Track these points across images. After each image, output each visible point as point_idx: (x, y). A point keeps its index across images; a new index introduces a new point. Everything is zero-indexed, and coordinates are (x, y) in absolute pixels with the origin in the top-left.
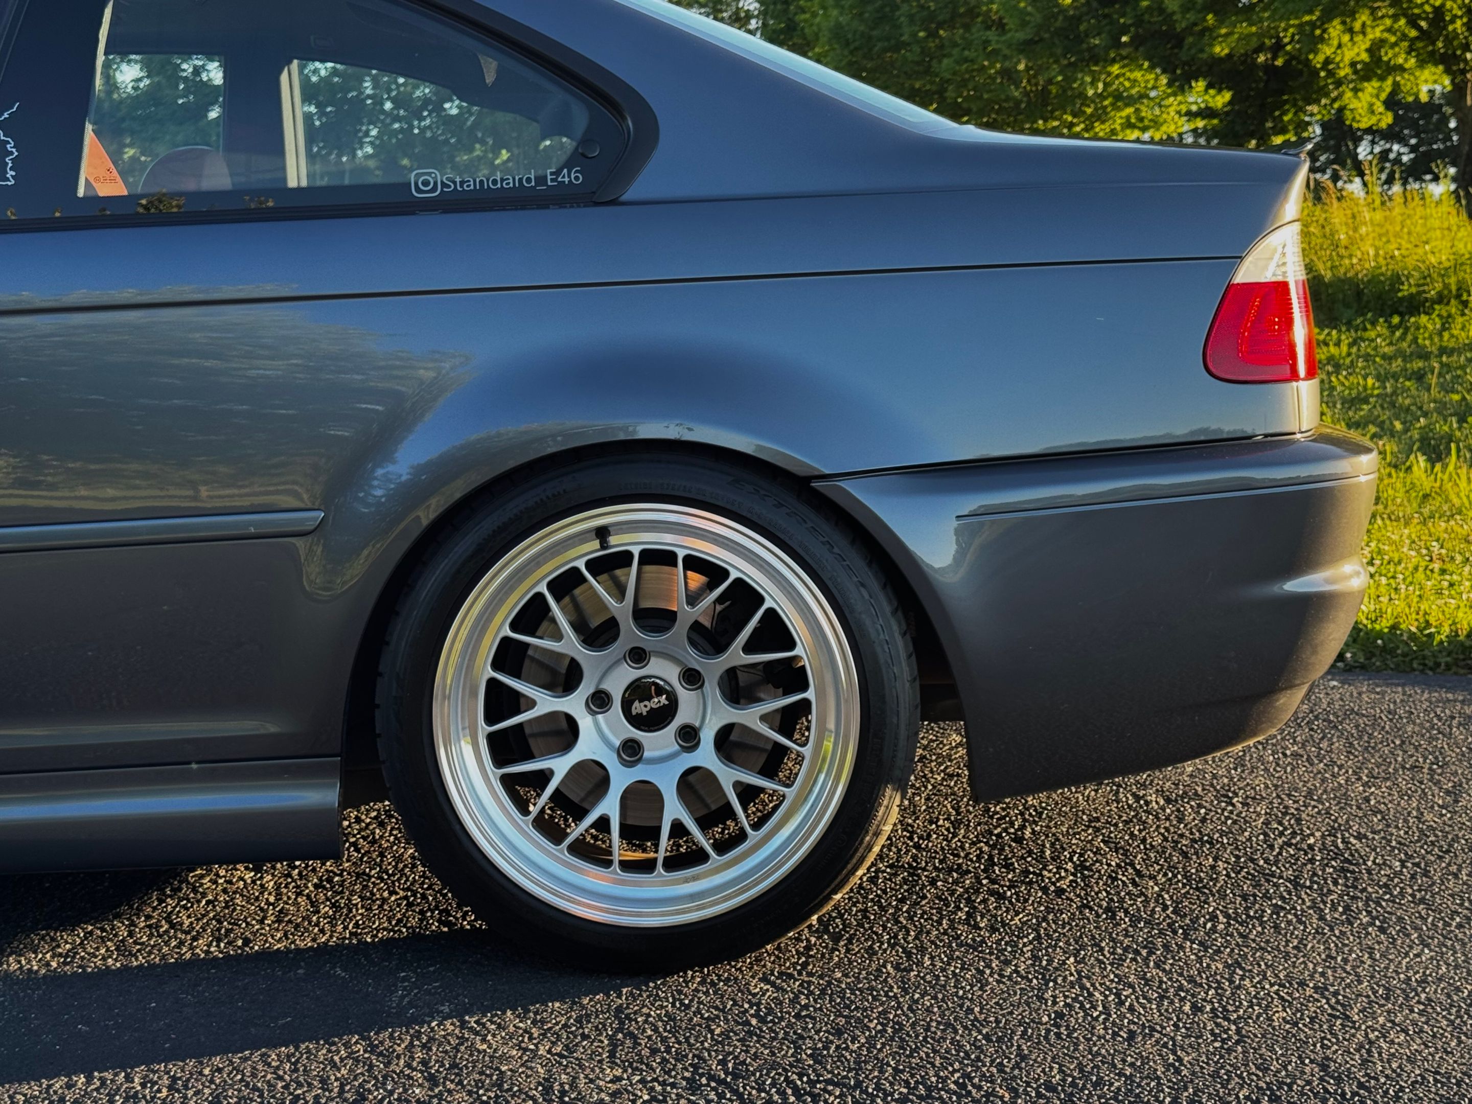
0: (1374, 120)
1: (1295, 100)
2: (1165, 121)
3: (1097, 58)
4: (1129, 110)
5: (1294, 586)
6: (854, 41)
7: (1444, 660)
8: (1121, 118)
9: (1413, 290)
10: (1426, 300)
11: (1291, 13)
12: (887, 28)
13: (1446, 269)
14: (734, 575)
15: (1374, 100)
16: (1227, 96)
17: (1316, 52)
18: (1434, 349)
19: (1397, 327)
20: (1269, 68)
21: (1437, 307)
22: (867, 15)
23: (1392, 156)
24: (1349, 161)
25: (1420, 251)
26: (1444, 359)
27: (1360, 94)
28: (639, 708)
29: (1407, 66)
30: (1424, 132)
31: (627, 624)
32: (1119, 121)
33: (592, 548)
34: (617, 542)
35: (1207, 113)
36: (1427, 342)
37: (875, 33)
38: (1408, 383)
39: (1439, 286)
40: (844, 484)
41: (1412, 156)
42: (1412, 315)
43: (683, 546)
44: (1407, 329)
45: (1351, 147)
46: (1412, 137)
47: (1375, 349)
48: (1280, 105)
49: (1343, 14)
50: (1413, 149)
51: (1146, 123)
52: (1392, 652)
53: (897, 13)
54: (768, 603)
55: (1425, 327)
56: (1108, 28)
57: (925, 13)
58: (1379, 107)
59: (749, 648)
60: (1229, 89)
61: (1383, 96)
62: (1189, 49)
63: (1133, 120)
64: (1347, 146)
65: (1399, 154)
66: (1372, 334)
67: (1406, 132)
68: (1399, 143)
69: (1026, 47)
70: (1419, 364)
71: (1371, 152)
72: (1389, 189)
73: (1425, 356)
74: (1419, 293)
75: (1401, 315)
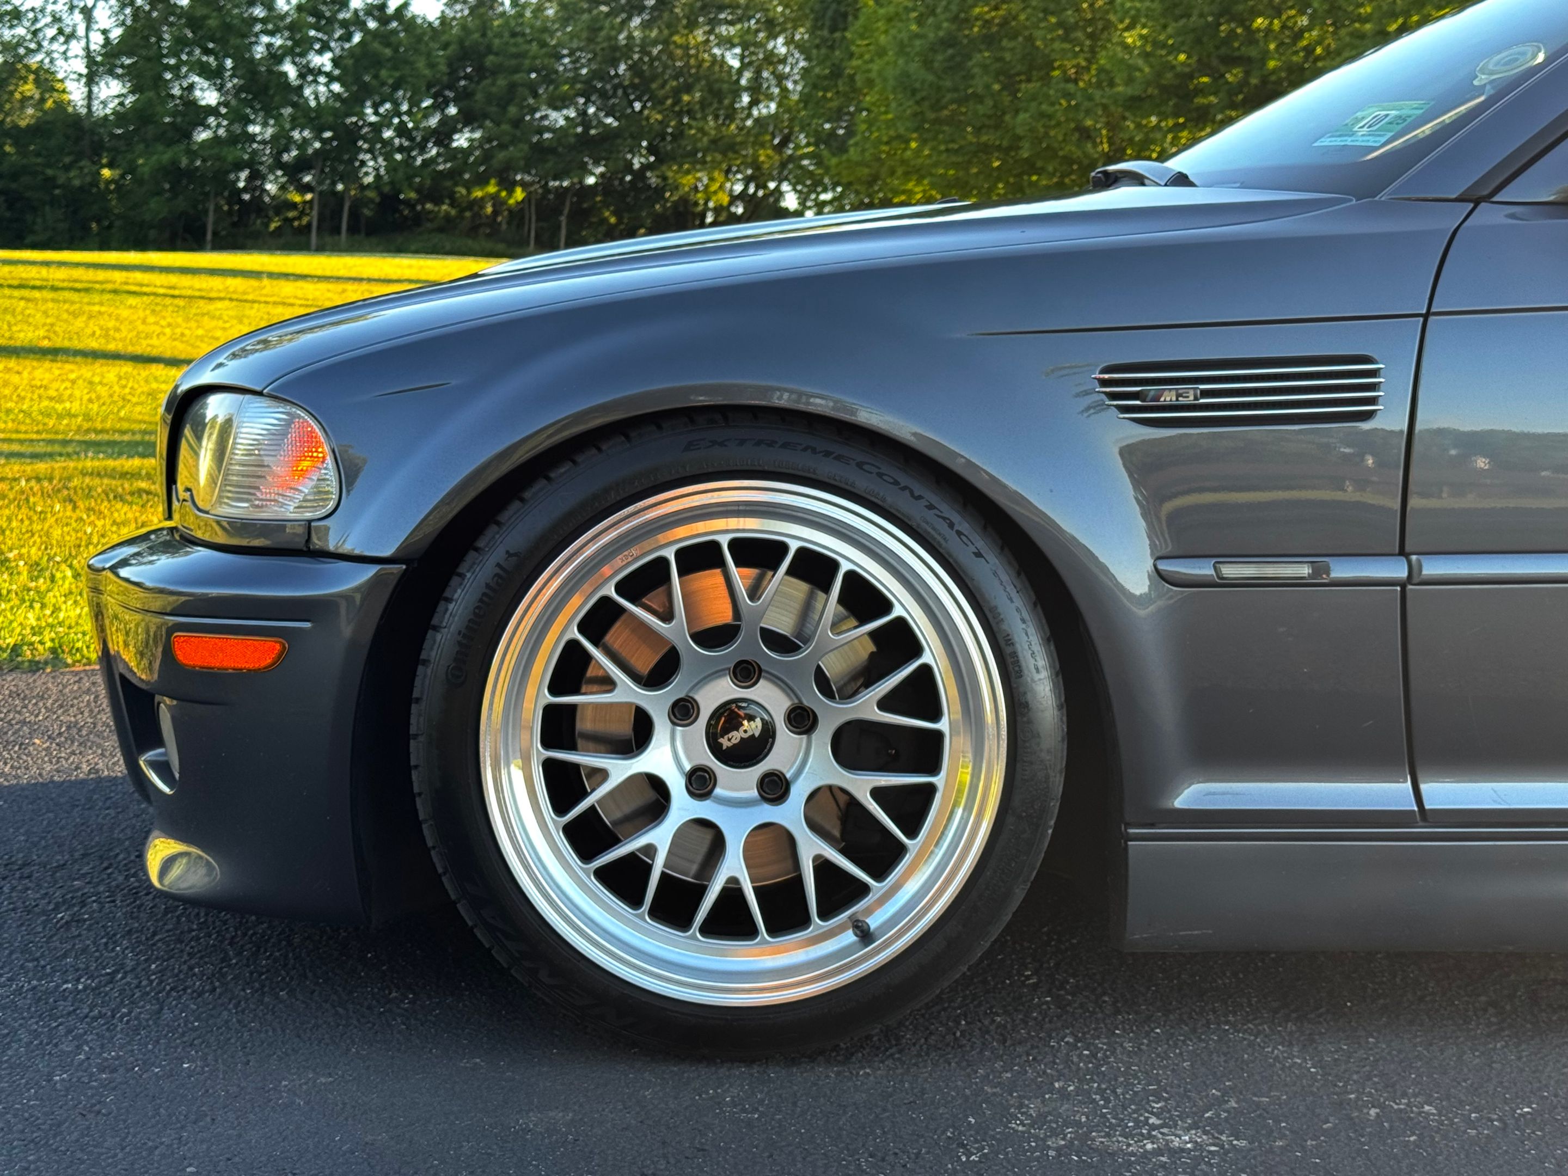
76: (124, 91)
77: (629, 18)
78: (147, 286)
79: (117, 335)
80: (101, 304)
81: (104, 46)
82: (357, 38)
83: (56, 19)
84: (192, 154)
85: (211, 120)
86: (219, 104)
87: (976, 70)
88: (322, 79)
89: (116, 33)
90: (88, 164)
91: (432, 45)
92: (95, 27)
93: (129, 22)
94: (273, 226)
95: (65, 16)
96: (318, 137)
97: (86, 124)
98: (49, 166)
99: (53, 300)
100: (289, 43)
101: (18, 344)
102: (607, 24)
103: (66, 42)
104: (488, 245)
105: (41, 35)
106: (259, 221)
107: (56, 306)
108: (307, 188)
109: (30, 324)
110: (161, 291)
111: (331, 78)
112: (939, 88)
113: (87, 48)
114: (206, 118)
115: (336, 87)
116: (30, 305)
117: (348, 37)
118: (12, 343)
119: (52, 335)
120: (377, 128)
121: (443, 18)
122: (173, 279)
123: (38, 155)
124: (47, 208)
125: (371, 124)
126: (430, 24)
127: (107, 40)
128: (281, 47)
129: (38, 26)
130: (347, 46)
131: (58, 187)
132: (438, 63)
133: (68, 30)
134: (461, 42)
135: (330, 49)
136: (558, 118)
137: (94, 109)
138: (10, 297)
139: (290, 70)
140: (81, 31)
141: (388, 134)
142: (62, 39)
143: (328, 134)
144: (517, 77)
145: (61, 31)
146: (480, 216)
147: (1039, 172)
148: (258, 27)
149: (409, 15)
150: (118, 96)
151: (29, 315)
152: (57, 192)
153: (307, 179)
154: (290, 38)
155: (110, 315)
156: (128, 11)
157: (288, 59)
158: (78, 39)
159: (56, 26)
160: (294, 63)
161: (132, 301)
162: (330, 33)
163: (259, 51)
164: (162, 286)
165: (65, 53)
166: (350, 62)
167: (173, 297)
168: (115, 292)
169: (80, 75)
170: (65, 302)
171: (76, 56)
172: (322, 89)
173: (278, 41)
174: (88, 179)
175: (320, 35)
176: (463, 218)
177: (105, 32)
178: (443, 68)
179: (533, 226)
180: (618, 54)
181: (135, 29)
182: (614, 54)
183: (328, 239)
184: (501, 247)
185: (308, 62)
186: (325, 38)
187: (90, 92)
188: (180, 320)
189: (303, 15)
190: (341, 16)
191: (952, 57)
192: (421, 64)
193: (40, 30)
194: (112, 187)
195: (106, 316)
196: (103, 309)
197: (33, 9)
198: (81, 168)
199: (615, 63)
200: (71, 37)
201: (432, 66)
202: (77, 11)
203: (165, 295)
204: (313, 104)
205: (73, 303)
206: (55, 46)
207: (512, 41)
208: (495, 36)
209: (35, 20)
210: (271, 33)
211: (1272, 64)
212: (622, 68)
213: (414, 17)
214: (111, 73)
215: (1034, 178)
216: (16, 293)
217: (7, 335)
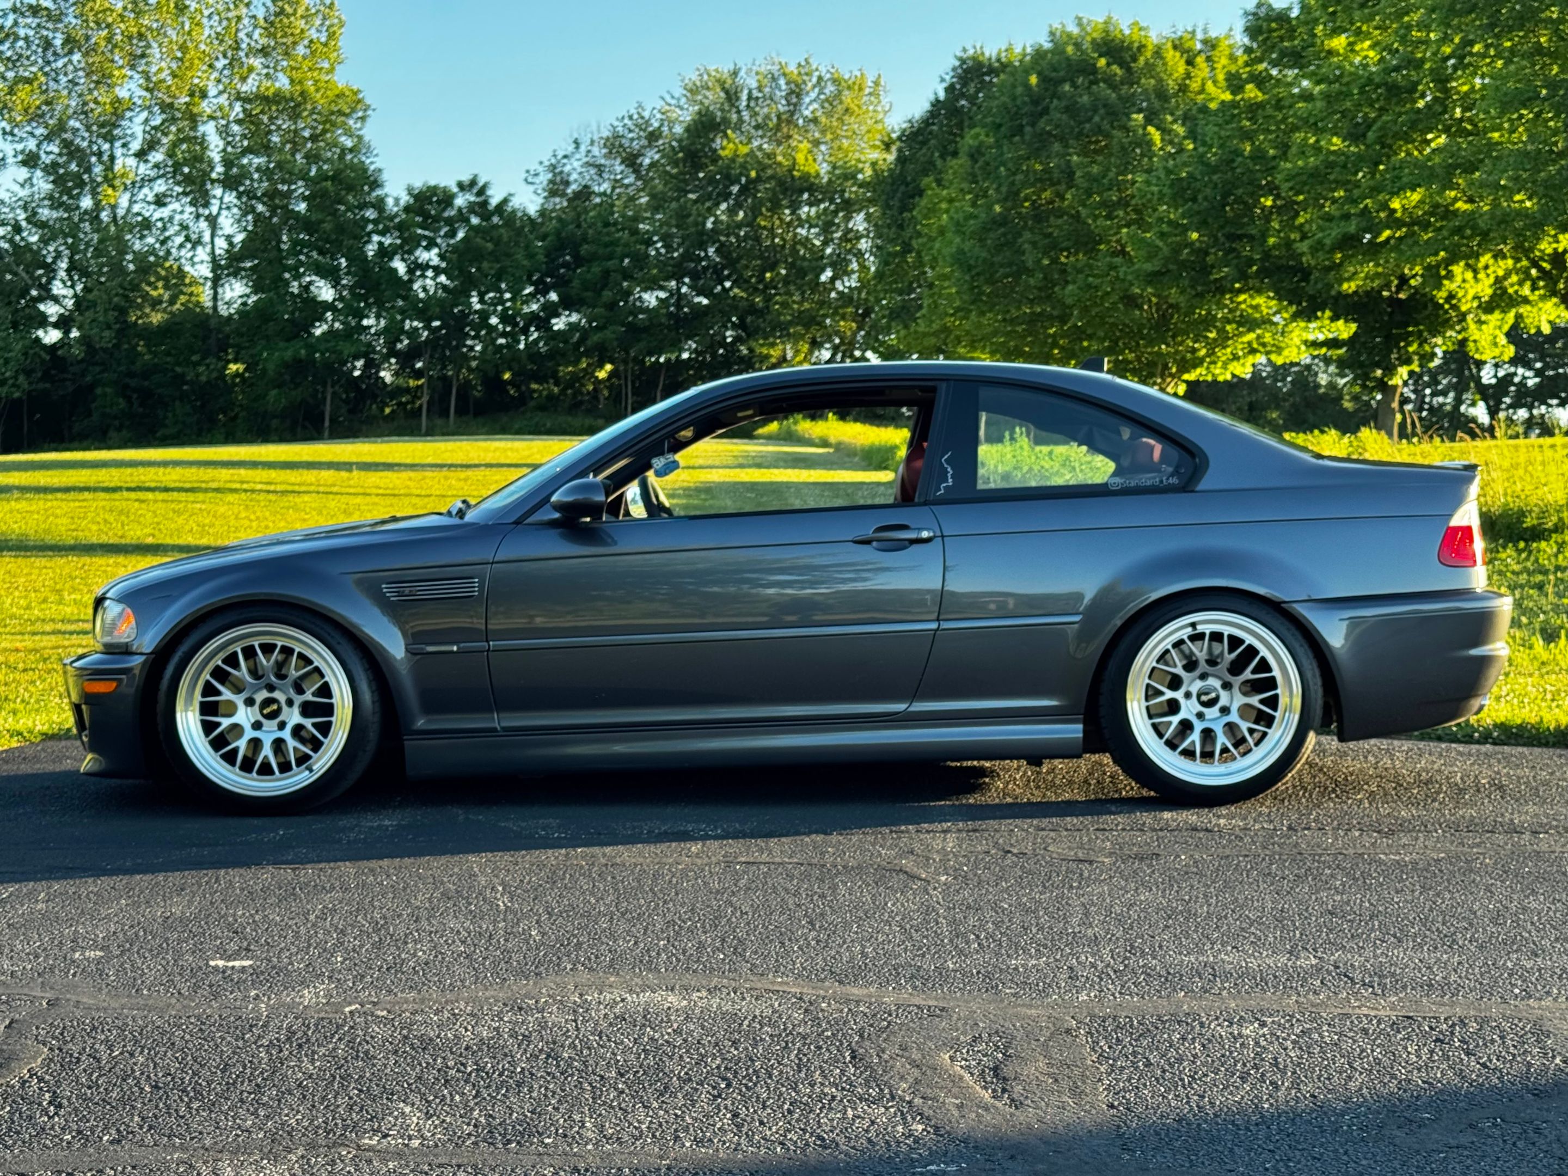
0: (1497, 352)
1: (1420, 332)
2: (1288, 346)
3: (1221, 289)
4: (1251, 336)
5: (1474, 652)
6: (975, 267)
7: (1551, 740)
8: (1243, 343)
9: (1535, 522)
10: (1545, 530)
11: (1417, 256)
12: (1008, 254)
13: (1562, 506)
14: (1247, 642)
15: (1497, 332)
16: (1353, 327)
17: (1439, 286)
18: (1552, 568)
19: (1523, 550)
20: (1393, 301)
21: (1554, 536)
22: (989, 242)
23: (1517, 380)
24: (1472, 385)
25: (1540, 492)
26: (1559, 575)
27: (1484, 327)
28: (1204, 698)
29: (1531, 298)
30: (1549, 356)
31: (1202, 663)
32: (1240, 346)
33: (1189, 630)
34: (1200, 628)
35: (1333, 343)
36: (1546, 562)
37: (995, 259)
38: (1531, 592)
39: (1555, 519)
40: (1295, 605)
41: (1537, 380)
42: (1534, 541)
43: (1227, 630)
44: (1530, 552)
45: (1474, 371)
46: (1536, 361)
47: (1506, 566)
48: (1406, 337)
49: (1466, 257)
50: (1538, 373)
51: (1269, 348)
52: (1522, 736)
53: (1020, 240)
54: (1261, 654)
55: (1545, 551)
56: (1235, 261)
57: (1047, 241)
58: (1502, 340)
59: (1253, 672)
60: (1354, 321)
61: (1506, 328)
62: (1316, 283)
63: (1255, 346)
64: (1470, 370)
65: (1524, 378)
66: (1503, 556)
67: (1531, 356)
68: (1523, 367)
69: (1153, 278)
70: (1539, 578)
71: (1495, 376)
72: (1515, 413)
73: (1545, 572)
74: (1540, 524)
75: (1526, 541)
76: (248, 291)
77: (717, 205)
78: (248, 482)
79: (211, 531)
80: (203, 502)
81: (227, 251)
82: (461, 235)
83: (184, 227)
84: (312, 348)
85: (329, 315)
86: (335, 300)
87: (1026, 246)
88: (430, 273)
89: (239, 238)
90: (214, 361)
91: (532, 237)
92: (220, 233)
93: (250, 228)
94: (387, 411)
95: (191, 224)
96: (427, 327)
97: (213, 323)
98: (179, 364)
99: (163, 501)
100: (398, 241)
101: (128, 541)
102: (694, 212)
103: (193, 248)
104: (588, 421)
105: (170, 243)
106: (374, 406)
107: (164, 505)
108: (418, 374)
109: (139, 523)
110: (259, 487)
111: (437, 270)
112: (992, 264)
113: (213, 252)
114: (324, 313)
115: (443, 279)
116: (143, 506)
117: (452, 234)
118: (123, 541)
119: (157, 533)
120: (484, 315)
121: (543, 212)
122: (273, 474)
123: (168, 354)
124: (177, 403)
125: (476, 312)
126: (529, 218)
127: (231, 244)
128: (390, 245)
129: (167, 234)
130: (452, 242)
131: (186, 383)
132: (536, 254)
133: (194, 237)
134: (558, 233)
135: (437, 245)
136: (651, 299)
137: (220, 308)
138: (127, 500)
139: (400, 266)
140: (207, 237)
141: (494, 321)
142: (189, 246)
143: (436, 324)
144: (611, 264)
145: (188, 239)
146: (582, 394)
147: (1089, 337)
148: (370, 227)
149: (509, 209)
150: (241, 297)
151: (141, 515)
152: (185, 387)
153: (419, 365)
154: (399, 237)
155: (209, 513)
156: (250, 217)
157: (397, 257)
158: (204, 245)
159: (184, 233)
160: (403, 260)
161: (230, 498)
162: (436, 230)
163: (371, 250)
164: (261, 483)
165: (191, 259)
166: (455, 256)
167: (268, 492)
168: (217, 490)
169: (206, 278)
170: (172, 501)
171: (202, 262)
172: (429, 282)
173: (387, 241)
174: (215, 375)
175: (427, 233)
176: (566, 395)
177: (229, 238)
178: (541, 258)
179: (630, 401)
180: (705, 238)
181: (256, 234)
182: (704, 237)
183: (439, 422)
184: (600, 422)
185: (416, 258)
186: (431, 235)
187: (216, 294)
188: (267, 514)
189: (412, 215)
190: (446, 214)
191: (1004, 235)
192: (520, 256)
193: (168, 238)
194: (238, 380)
195: (205, 514)
196: (204, 507)
197: (161, 219)
198: (208, 366)
199: (703, 246)
200: (198, 242)
201: (531, 256)
202: (202, 219)
203: (261, 491)
204: (422, 295)
205: (180, 502)
206: (183, 252)
207: (605, 230)
208: (590, 227)
209: (164, 229)
210: (382, 233)
211: (1271, 241)
212: (711, 251)
213: (514, 212)
214: (235, 275)
215: (1085, 344)
216: (133, 495)
217: (120, 533)
